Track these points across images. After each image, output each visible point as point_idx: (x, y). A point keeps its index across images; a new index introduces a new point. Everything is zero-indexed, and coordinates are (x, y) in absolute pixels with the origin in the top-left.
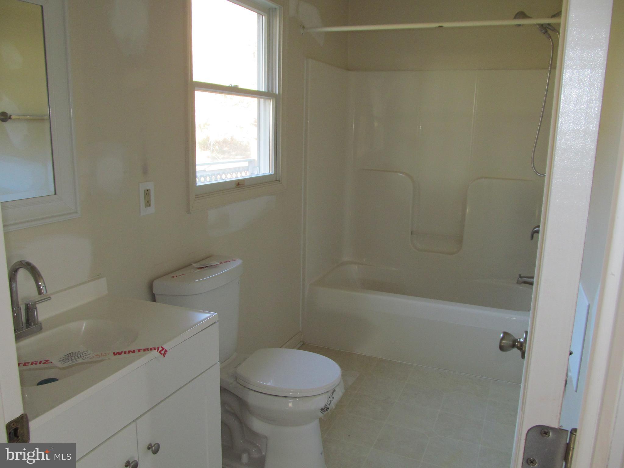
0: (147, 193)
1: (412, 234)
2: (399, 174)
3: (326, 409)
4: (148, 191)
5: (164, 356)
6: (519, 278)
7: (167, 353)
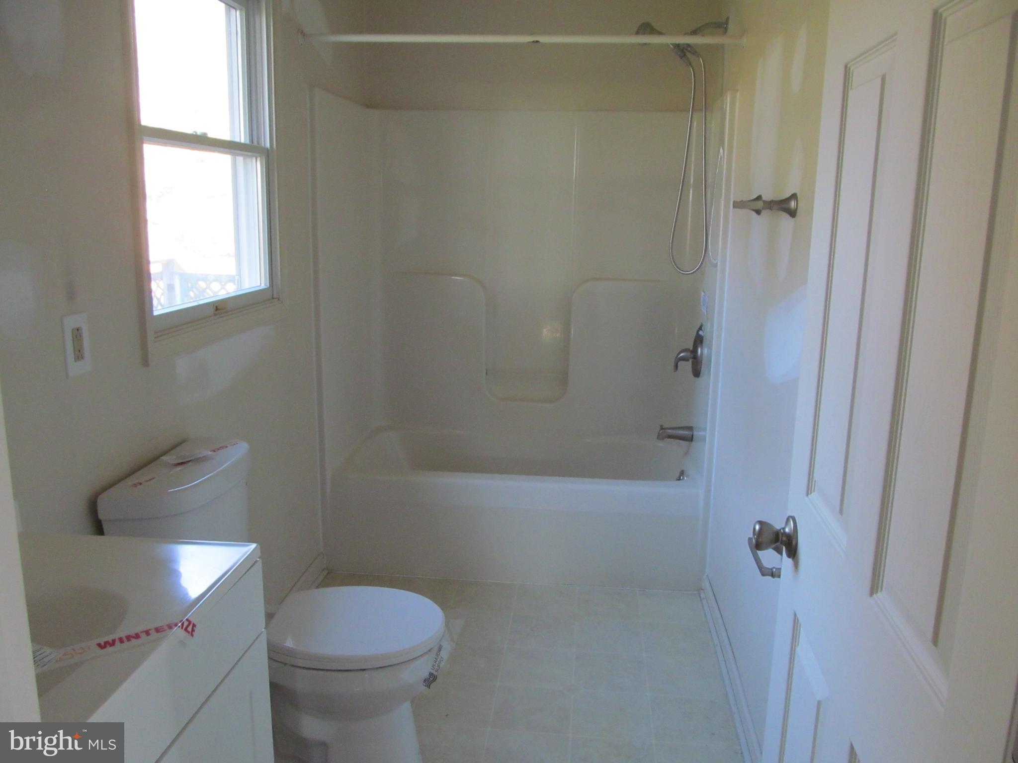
0: (77, 334)
1: (486, 374)
2: (453, 277)
3: (431, 679)
4: (78, 330)
5: (192, 635)
6: (660, 431)
7: (196, 629)
